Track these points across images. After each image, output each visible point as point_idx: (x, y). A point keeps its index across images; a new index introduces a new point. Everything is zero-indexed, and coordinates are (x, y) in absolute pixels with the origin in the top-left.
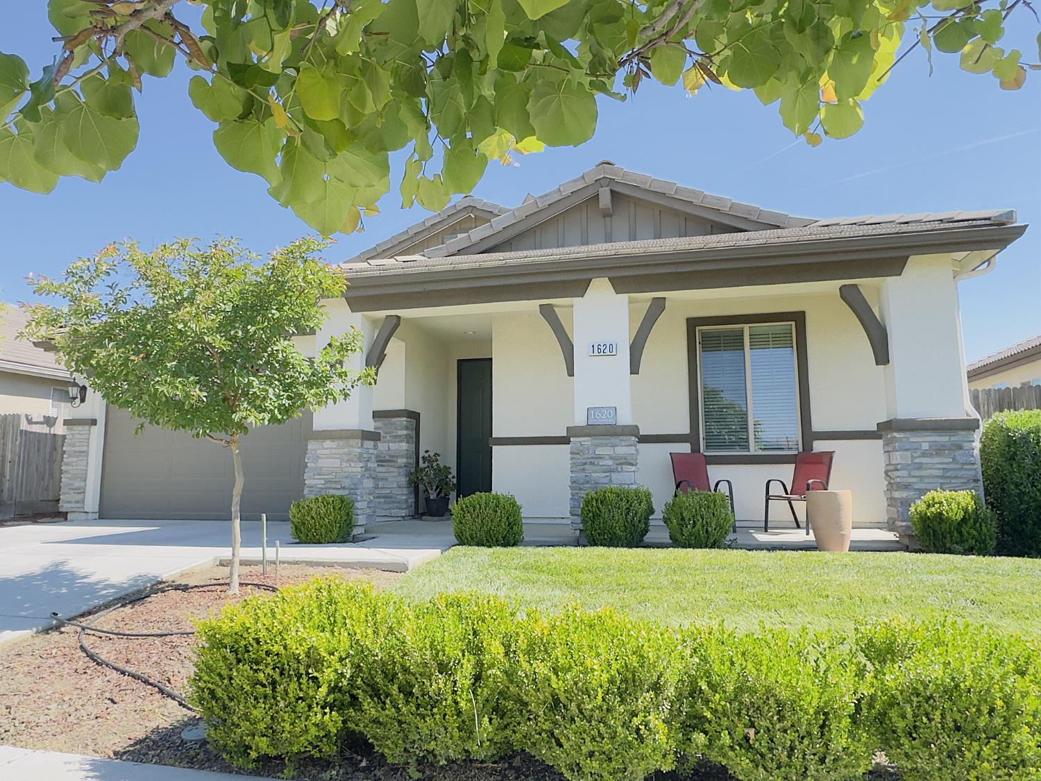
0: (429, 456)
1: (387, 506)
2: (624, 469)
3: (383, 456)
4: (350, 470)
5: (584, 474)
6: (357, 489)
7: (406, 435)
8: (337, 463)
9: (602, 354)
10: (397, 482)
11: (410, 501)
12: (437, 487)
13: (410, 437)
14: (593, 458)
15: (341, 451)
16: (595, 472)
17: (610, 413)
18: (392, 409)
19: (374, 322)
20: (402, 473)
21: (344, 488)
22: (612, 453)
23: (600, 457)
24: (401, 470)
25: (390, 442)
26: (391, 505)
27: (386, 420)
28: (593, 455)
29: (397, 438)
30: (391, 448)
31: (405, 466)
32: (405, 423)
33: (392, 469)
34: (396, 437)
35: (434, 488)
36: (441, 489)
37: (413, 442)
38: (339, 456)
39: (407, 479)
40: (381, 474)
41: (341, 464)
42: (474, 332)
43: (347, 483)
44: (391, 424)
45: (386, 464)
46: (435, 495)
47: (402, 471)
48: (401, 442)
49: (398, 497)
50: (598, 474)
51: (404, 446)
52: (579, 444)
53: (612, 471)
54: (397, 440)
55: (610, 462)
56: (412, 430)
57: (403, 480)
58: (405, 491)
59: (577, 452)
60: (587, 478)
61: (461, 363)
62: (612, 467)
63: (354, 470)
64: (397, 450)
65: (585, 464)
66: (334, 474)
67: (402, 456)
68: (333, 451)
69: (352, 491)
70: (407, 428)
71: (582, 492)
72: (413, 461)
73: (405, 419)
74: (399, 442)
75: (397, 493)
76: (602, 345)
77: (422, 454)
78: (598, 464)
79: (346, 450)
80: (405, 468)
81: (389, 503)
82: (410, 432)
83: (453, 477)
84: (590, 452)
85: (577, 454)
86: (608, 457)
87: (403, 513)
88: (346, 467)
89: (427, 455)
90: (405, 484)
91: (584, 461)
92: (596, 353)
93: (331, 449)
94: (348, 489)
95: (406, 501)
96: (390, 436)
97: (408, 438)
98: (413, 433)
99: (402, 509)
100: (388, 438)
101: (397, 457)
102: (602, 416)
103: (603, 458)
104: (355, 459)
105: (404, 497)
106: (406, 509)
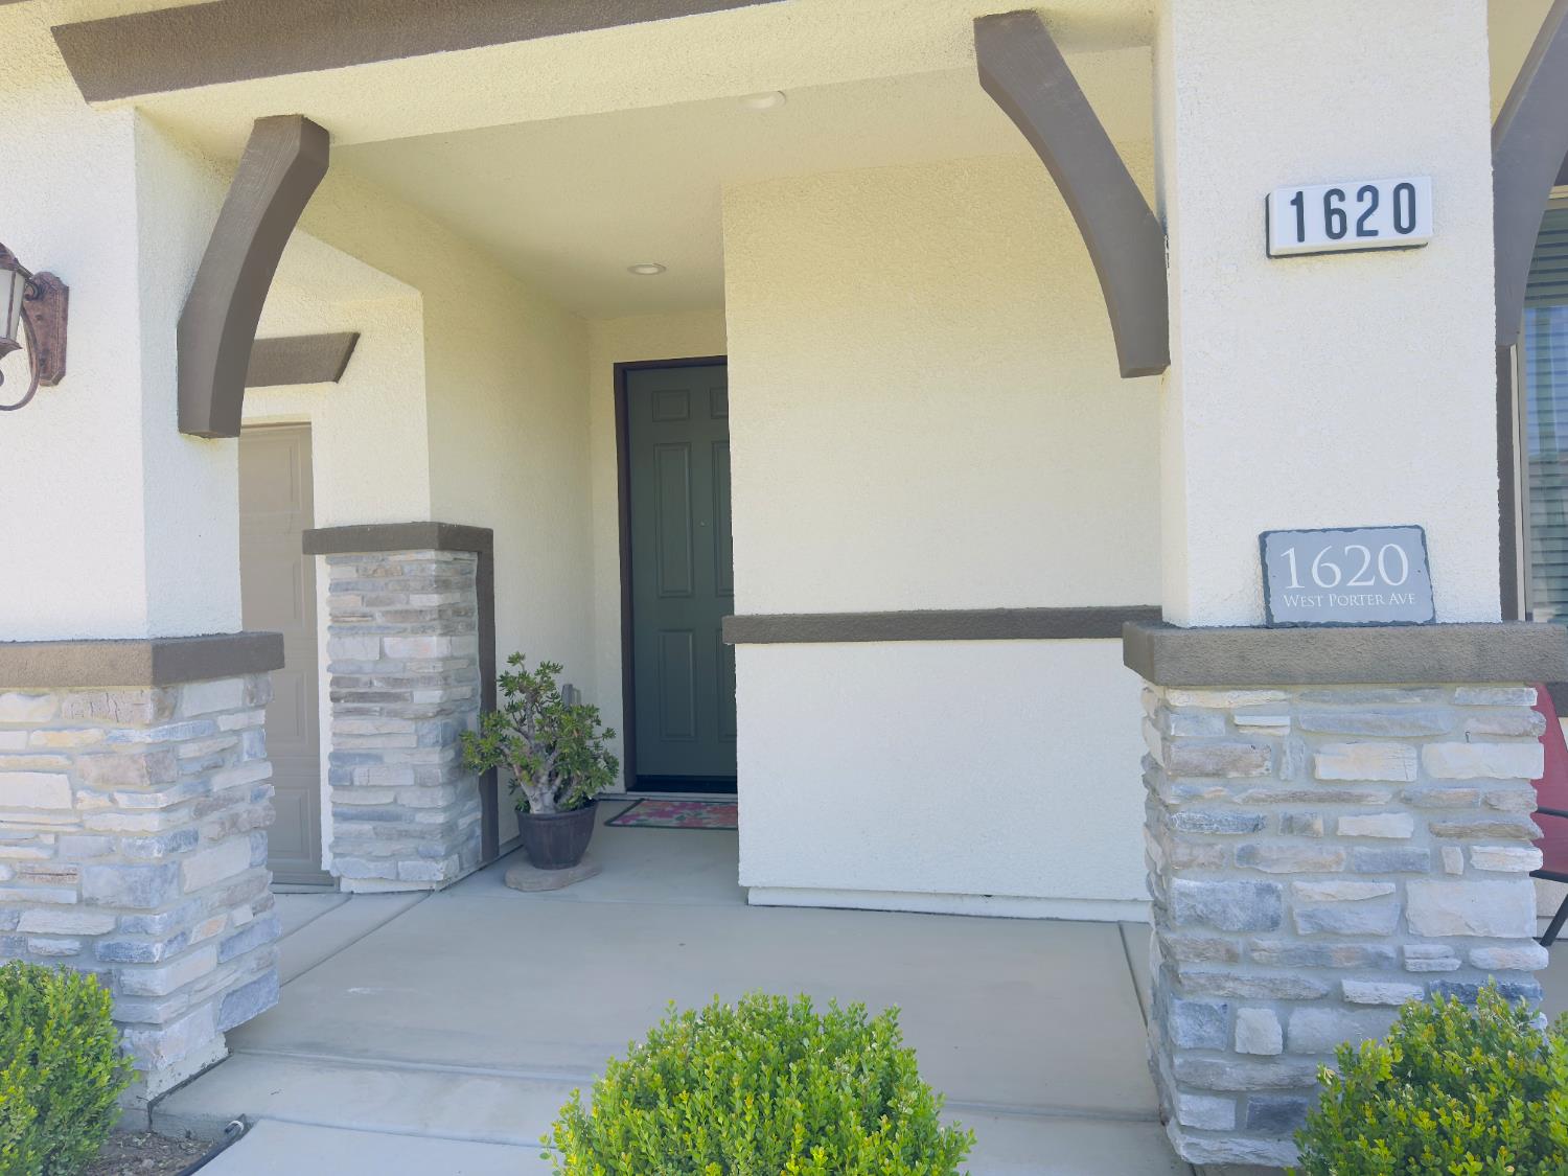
0: (523, 676)
1: (381, 848)
2: (1479, 861)
3: (365, 679)
4: (116, 822)
5: (1255, 880)
6: (148, 910)
7: (441, 611)
8: (51, 791)
9: (1351, 239)
10: (414, 768)
11: (463, 823)
12: (552, 776)
13: (457, 613)
14: (1295, 797)
15: (70, 739)
16: (1319, 871)
17: (1392, 562)
18: (391, 521)
19: (201, 151)
20: (430, 739)
21: (87, 903)
22: (1412, 774)
23: (1343, 795)
24: (426, 727)
25: (383, 630)
26: (396, 846)
27: (369, 560)
28: (1300, 785)
29: (413, 621)
30: (387, 651)
31: (439, 713)
32: (434, 566)
33: (396, 725)
34: (405, 615)
35: (544, 779)
36: (567, 783)
37: (469, 627)
38: (62, 761)
39: (450, 754)
40: (358, 742)
41: (75, 800)
42: (662, 269)
43: (102, 881)
44: (388, 573)
45: (376, 707)
46: (549, 798)
47: (433, 730)
48: (424, 630)
49: (419, 817)
50: (1331, 887)
51: (434, 645)
52: (1218, 724)
53: (1403, 867)
54: (408, 626)
55: (1400, 825)
56: (463, 587)
57: (435, 760)
58: (441, 797)
59: (1210, 768)
60: (1271, 900)
61: (625, 373)
62: (1409, 848)
63: (131, 824)
64: (412, 660)
65: (1256, 826)
66: (50, 840)
67: (427, 681)
68: (38, 739)
69: (127, 918)
70: (442, 585)
71: (1235, 971)
72: (470, 689)
73: (431, 554)
74: (414, 632)
75: (415, 804)
76: (1351, 193)
77: (502, 667)
78: (1332, 831)
79: (93, 734)
80: (439, 721)
81: (390, 838)
82: (455, 597)
83: (609, 734)
84: (1287, 771)
85: (1216, 774)
86: (1385, 795)
87: (438, 871)
88: (97, 811)
89: (515, 671)
90: (439, 774)
91: (1253, 812)
92: (1316, 238)
93: (30, 728)
94: (108, 906)
95: (449, 829)
96: (385, 614)
97: (447, 622)
98: (472, 598)
99: (433, 858)
100: (380, 620)
101: (410, 682)
102: (1346, 579)
103: (1359, 799)
104: (133, 775)
105: (440, 819)
106: (447, 856)
